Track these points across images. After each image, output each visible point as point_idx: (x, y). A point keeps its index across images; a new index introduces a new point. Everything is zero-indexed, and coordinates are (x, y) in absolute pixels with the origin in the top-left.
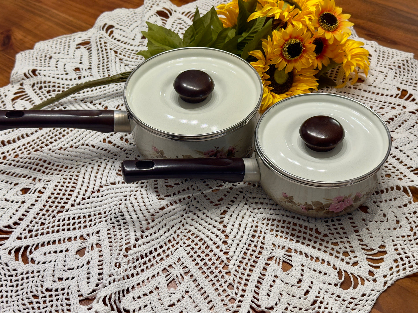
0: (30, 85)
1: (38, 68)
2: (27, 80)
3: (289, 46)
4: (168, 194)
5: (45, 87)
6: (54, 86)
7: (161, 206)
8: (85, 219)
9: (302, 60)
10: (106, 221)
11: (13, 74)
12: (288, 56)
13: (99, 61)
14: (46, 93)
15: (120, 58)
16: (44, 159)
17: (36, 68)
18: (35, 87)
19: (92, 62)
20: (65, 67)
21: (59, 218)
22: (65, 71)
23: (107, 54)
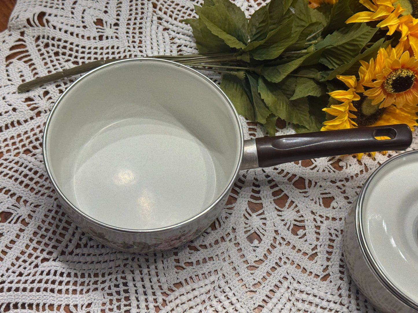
0: (34, 37)
1: (48, 11)
2: (31, 28)
3: (397, 78)
4: (190, 261)
5: (53, 45)
6: (65, 47)
7: (178, 281)
8: (76, 279)
9: (408, 97)
10: (103, 289)
11: (13, 19)
12: (390, 89)
13: (131, 15)
14: (53, 55)
15: (159, 16)
16: (35, 168)
17: (44, 10)
18: (39, 42)
19: (120, 13)
20: (83, 15)
21: (43, 269)
22: (83, 22)
23: (143, 7)
